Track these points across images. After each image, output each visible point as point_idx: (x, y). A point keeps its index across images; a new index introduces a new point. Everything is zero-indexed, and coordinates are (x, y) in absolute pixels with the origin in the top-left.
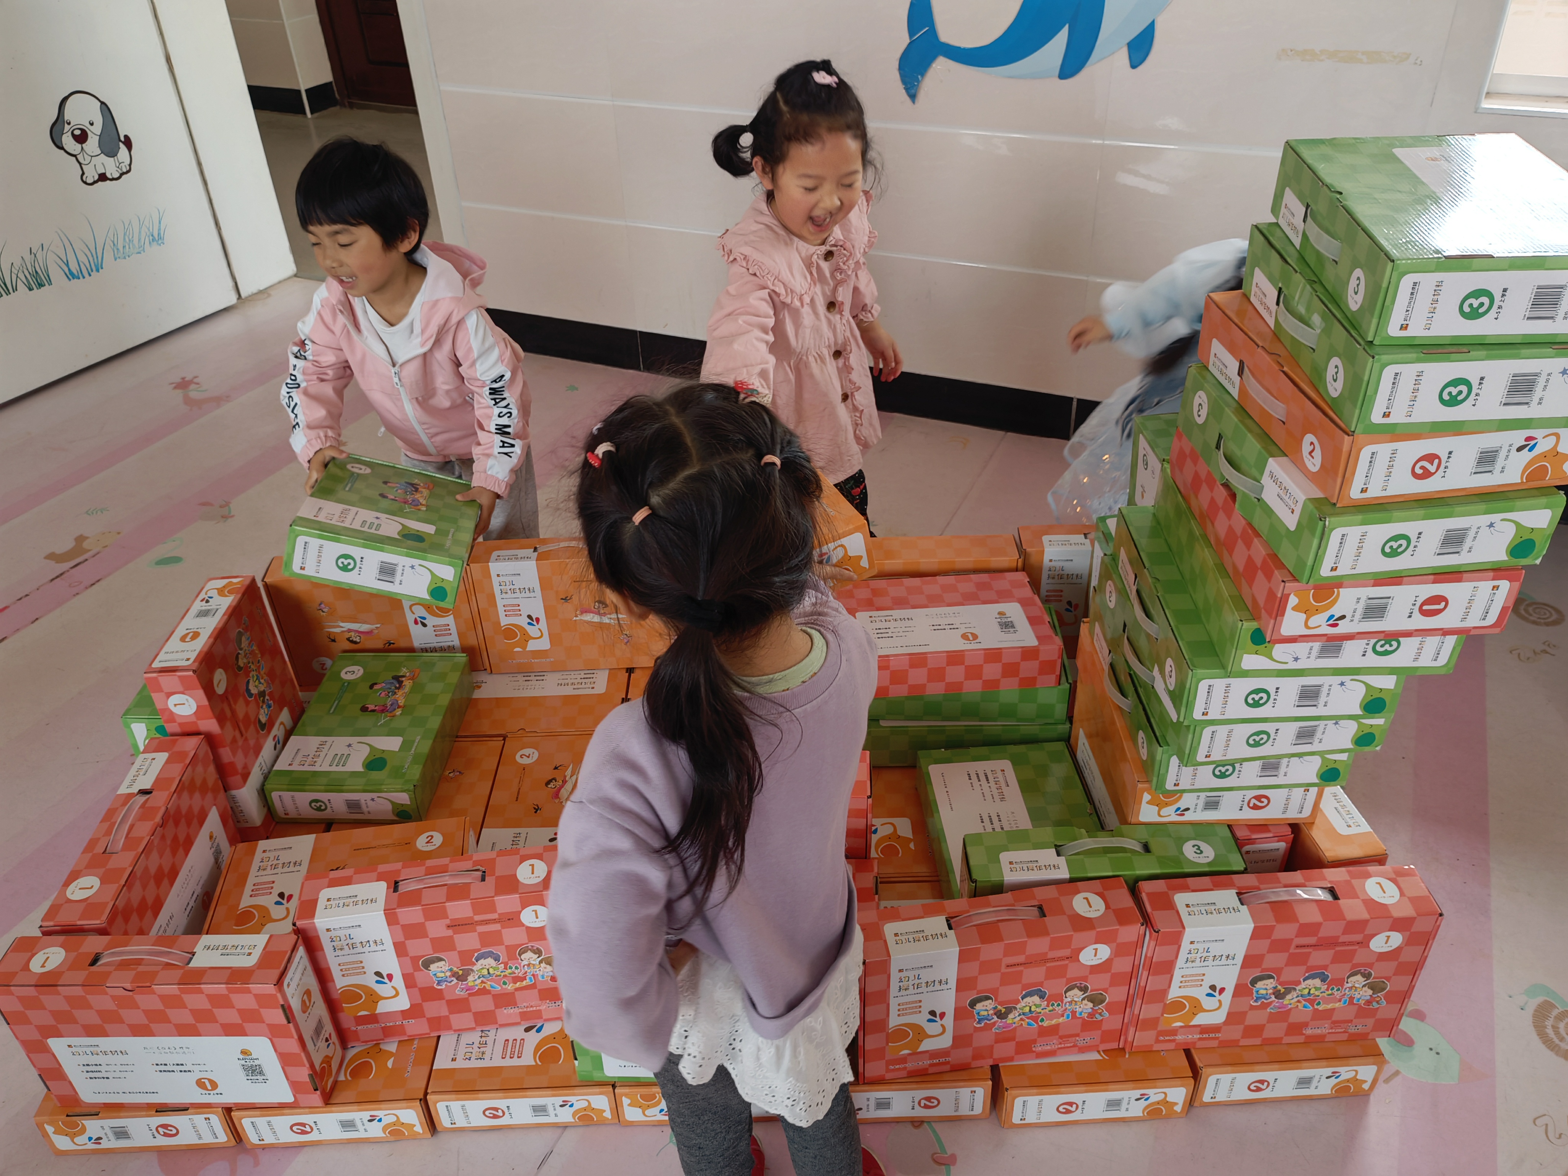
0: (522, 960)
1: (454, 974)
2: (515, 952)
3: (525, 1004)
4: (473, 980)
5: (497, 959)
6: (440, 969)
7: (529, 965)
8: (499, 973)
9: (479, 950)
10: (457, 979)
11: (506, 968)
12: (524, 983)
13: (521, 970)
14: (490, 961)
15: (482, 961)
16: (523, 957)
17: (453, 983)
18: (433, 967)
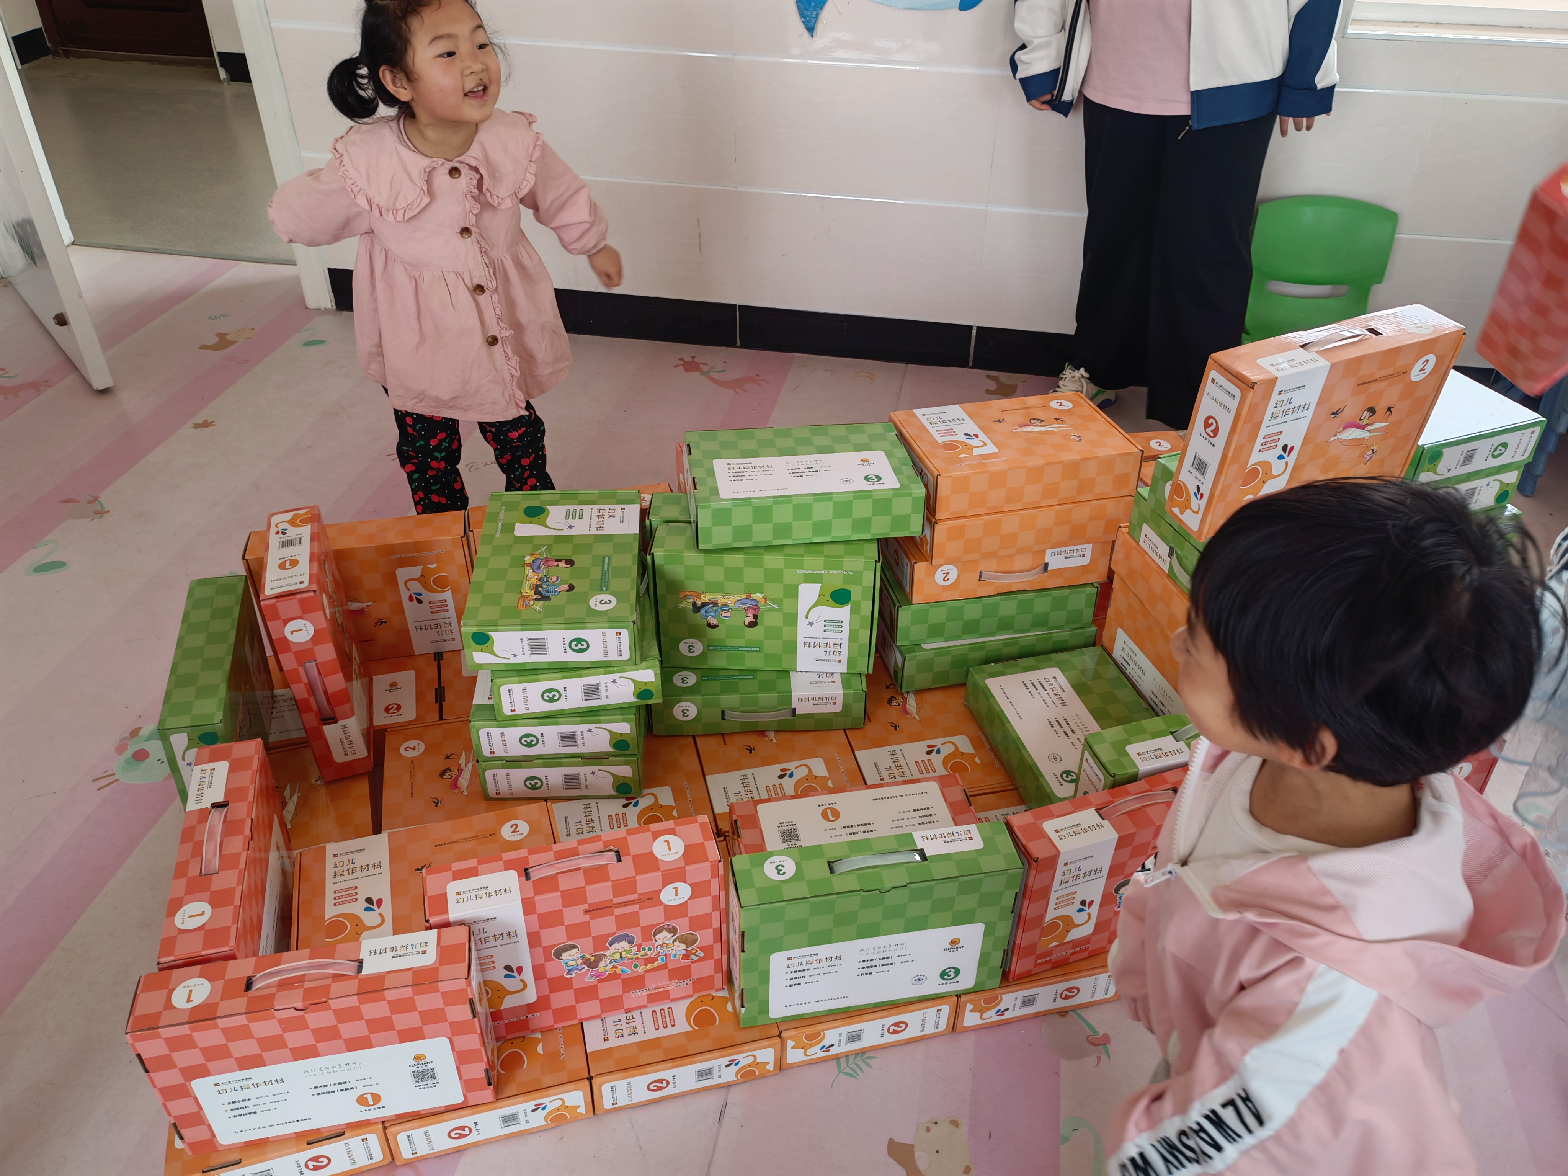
0: (656, 941)
1: (587, 962)
2: (650, 932)
3: (654, 986)
4: (605, 966)
5: (631, 942)
6: (572, 957)
7: (662, 945)
8: (630, 957)
9: (615, 933)
10: (588, 967)
11: (639, 951)
12: (656, 964)
13: (654, 951)
14: (624, 945)
15: (616, 945)
16: (657, 937)
17: (583, 971)
18: (565, 956)
